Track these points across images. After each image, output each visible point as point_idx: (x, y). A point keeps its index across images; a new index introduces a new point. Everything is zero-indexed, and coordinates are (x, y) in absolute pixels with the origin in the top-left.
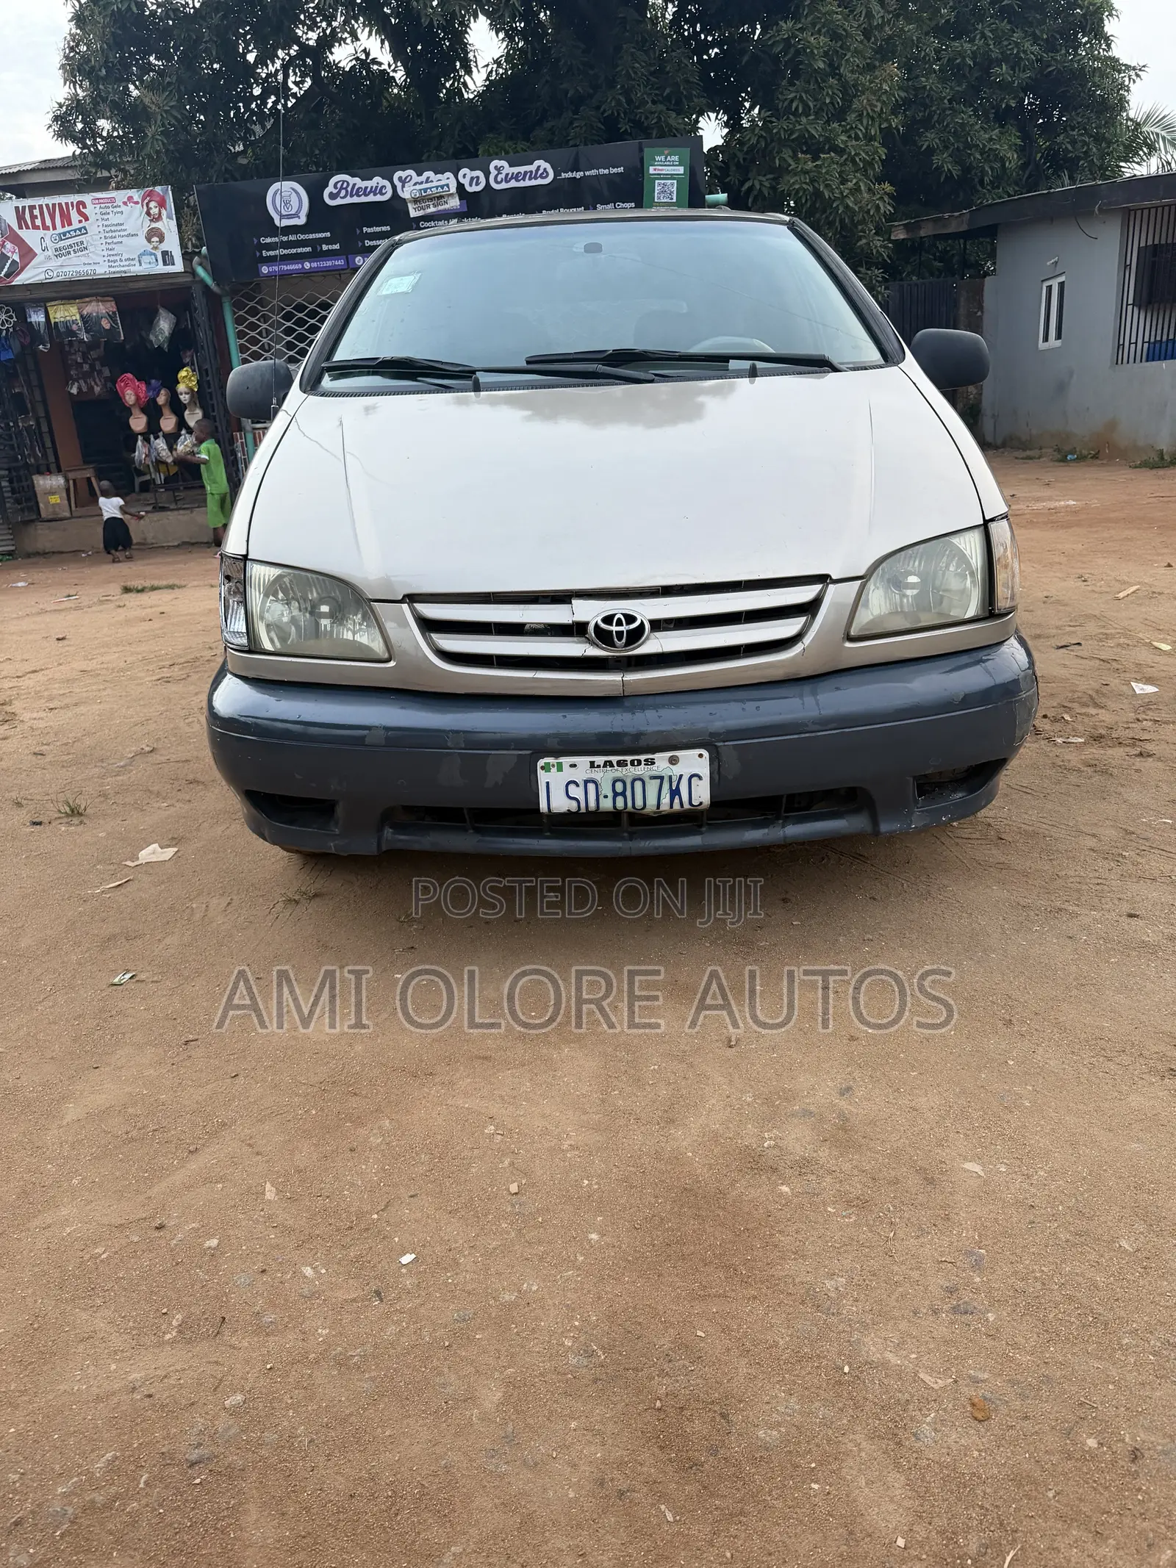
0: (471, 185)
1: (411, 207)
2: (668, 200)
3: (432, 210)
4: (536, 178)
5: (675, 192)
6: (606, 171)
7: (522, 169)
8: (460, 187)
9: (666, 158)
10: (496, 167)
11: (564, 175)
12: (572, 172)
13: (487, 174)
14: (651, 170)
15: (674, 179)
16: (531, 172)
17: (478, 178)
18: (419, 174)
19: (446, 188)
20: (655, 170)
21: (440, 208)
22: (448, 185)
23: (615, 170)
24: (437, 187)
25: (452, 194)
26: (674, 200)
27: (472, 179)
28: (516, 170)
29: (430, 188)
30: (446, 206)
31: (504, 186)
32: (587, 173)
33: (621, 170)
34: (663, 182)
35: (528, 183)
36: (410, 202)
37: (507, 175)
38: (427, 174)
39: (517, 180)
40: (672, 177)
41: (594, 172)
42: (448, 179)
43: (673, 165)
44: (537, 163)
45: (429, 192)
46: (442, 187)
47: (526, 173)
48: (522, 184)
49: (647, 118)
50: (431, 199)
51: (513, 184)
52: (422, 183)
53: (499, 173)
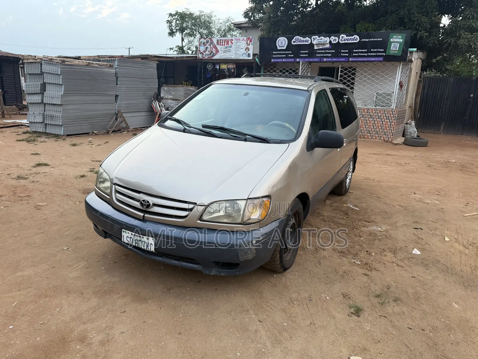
0: (333, 41)
1: (315, 46)
2: (395, 49)
3: (321, 47)
4: (353, 40)
5: (398, 47)
6: (376, 40)
7: (350, 38)
8: (330, 42)
9: (397, 37)
10: (342, 37)
11: (362, 40)
12: (365, 39)
13: (339, 38)
14: (391, 40)
15: (398, 43)
16: (352, 38)
17: (336, 39)
18: (319, 37)
19: (326, 42)
20: (393, 40)
22: (327, 41)
23: (379, 39)
24: (323, 41)
25: (327, 44)
26: (397, 50)
27: (334, 39)
28: (348, 38)
29: (321, 41)
30: (325, 47)
31: (343, 42)
32: (370, 40)
33: (381, 39)
34: (394, 44)
35: (351, 42)
37: (345, 39)
38: (321, 37)
39: (348, 41)
40: (398, 42)
41: (372, 40)
42: (327, 39)
43: (399, 39)
44: (355, 36)
46: (325, 41)
47: (351, 39)
48: (349, 42)
49: (414, 18)
50: (321, 44)
51: (346, 42)
52: (319, 40)
53: (342, 38)
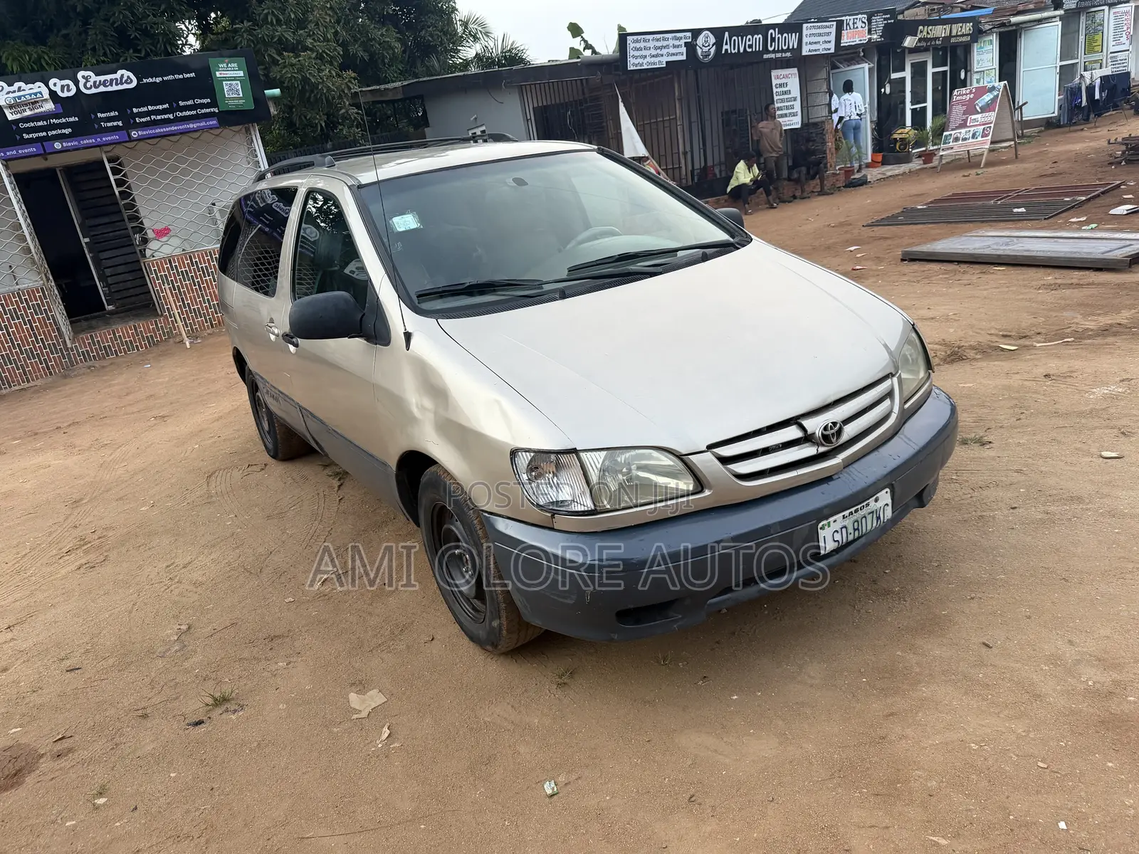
0: (63, 91)
1: (7, 112)
2: (236, 96)
3: (28, 113)
4: (122, 83)
5: (240, 90)
6: (181, 76)
7: (108, 77)
8: (53, 95)
9: (227, 65)
10: (83, 77)
11: (145, 81)
12: (152, 78)
13: (76, 83)
14: (218, 74)
15: (238, 80)
16: (116, 79)
17: (68, 86)
18: (10, 85)
19: (39, 95)
20: (221, 74)
21: (36, 111)
22: (40, 93)
23: (188, 75)
24: (30, 95)
25: (46, 100)
26: (241, 95)
27: (63, 87)
28: (102, 78)
29: (24, 96)
30: (42, 110)
31: (94, 91)
32: (165, 78)
33: (193, 75)
34: (229, 82)
35: (115, 88)
36: (6, 107)
37: (95, 82)
38: (17, 85)
39: (105, 86)
40: (235, 79)
41: (171, 77)
42: (39, 87)
43: (234, 70)
44: (120, 72)
45: (23, 99)
46: (36, 94)
47: (112, 80)
48: (110, 89)
50: (26, 105)
51: (102, 89)
52: (14, 92)
53: (87, 81)
